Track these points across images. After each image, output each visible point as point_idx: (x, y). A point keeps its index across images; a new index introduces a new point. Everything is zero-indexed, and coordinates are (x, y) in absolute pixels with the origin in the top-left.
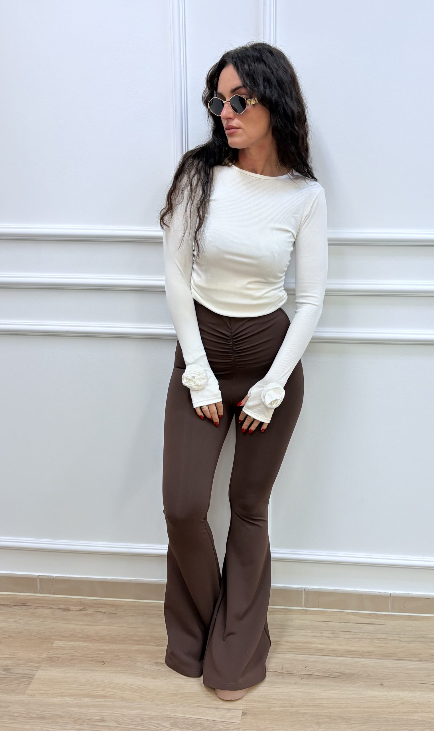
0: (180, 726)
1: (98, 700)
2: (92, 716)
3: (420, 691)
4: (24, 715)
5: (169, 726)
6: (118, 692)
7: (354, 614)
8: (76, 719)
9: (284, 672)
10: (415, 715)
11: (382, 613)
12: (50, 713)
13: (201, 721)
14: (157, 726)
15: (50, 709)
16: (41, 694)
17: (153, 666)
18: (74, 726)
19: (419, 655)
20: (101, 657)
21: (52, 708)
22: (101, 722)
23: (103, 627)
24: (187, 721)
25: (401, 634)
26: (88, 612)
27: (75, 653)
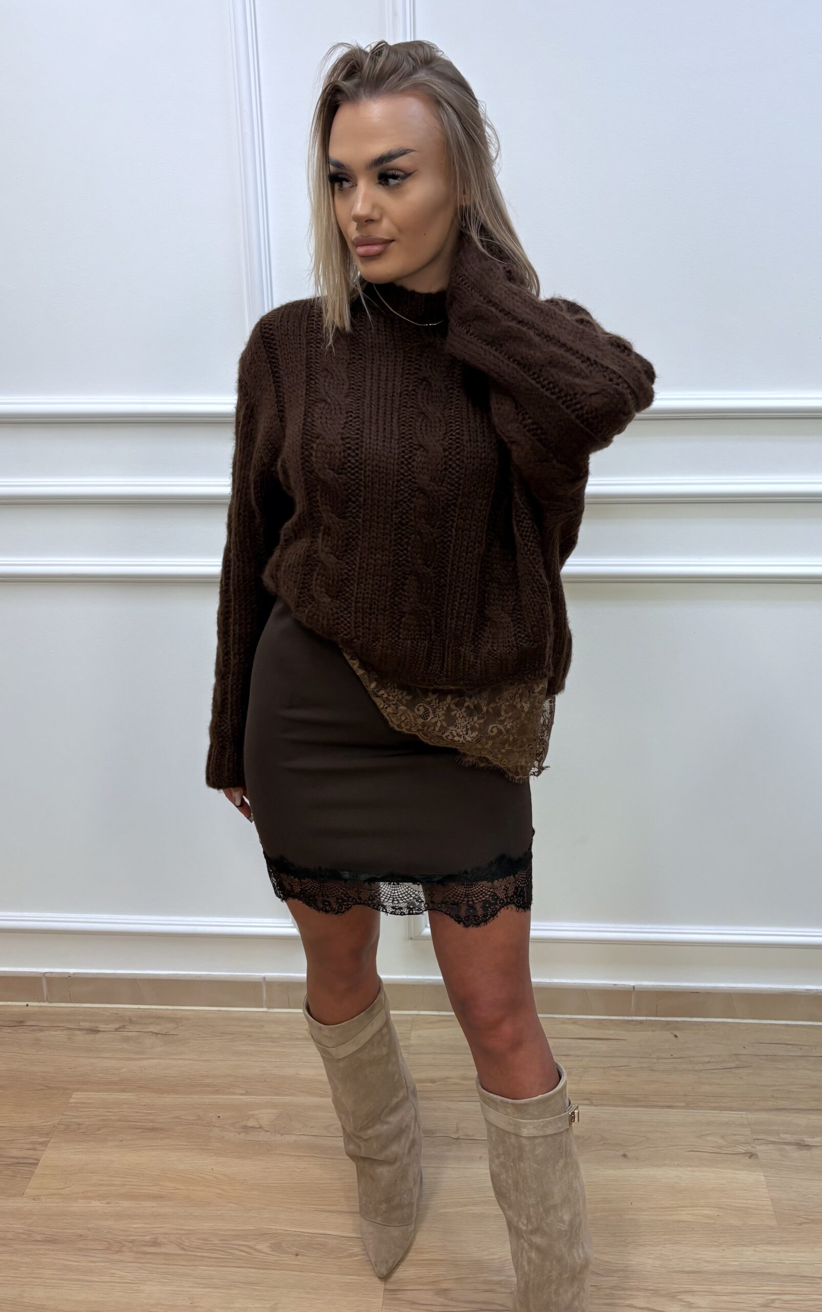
0: (287, 1249)
1: (146, 1203)
2: (137, 1236)
3: (690, 1166)
4: (22, 1236)
5: (267, 1250)
6: (182, 1187)
7: (575, 1022)
8: (111, 1241)
9: (461, 1137)
10: (683, 1212)
11: (621, 1018)
12: (66, 1231)
13: (322, 1239)
14: (248, 1249)
15: (67, 1223)
16: (51, 1194)
17: (239, 1134)
18: (106, 1256)
19: (686, 1096)
20: (152, 1121)
22: (153, 1245)
23: (155, 1061)
24: (299, 1239)
25: (654, 1057)
26: (130, 1034)
27: (107, 1114)
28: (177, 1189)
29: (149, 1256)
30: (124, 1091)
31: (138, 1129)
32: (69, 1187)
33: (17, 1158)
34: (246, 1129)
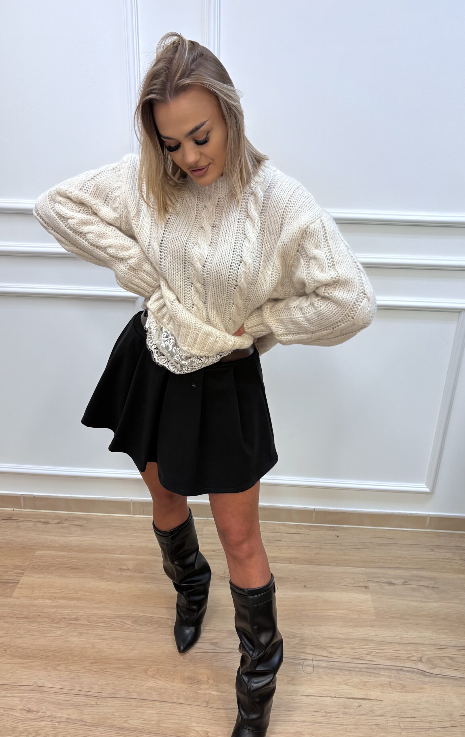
0: (140, 623)
1: (71, 602)
2: (67, 616)
3: (336, 591)
4: (11, 615)
5: (130, 624)
6: (89, 594)
8: (54, 618)
10: (331, 612)
11: (307, 524)
12: (32, 613)
14: (121, 623)
16: (25, 597)
17: (118, 572)
18: (53, 625)
20: (75, 565)
21: (33, 609)
22: (75, 620)
23: (77, 538)
24: (146, 619)
25: (322, 542)
27: (53, 561)
28: (87, 595)
29: (73, 625)
30: (61, 551)
31: (67, 568)
32: (34, 593)
33: (8, 580)
34: (121, 570)
